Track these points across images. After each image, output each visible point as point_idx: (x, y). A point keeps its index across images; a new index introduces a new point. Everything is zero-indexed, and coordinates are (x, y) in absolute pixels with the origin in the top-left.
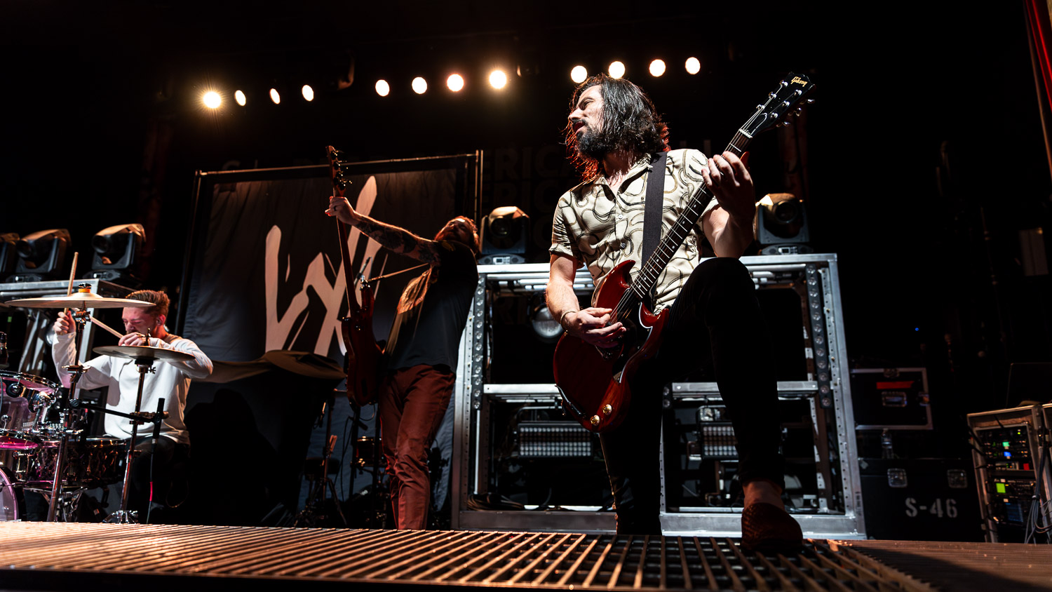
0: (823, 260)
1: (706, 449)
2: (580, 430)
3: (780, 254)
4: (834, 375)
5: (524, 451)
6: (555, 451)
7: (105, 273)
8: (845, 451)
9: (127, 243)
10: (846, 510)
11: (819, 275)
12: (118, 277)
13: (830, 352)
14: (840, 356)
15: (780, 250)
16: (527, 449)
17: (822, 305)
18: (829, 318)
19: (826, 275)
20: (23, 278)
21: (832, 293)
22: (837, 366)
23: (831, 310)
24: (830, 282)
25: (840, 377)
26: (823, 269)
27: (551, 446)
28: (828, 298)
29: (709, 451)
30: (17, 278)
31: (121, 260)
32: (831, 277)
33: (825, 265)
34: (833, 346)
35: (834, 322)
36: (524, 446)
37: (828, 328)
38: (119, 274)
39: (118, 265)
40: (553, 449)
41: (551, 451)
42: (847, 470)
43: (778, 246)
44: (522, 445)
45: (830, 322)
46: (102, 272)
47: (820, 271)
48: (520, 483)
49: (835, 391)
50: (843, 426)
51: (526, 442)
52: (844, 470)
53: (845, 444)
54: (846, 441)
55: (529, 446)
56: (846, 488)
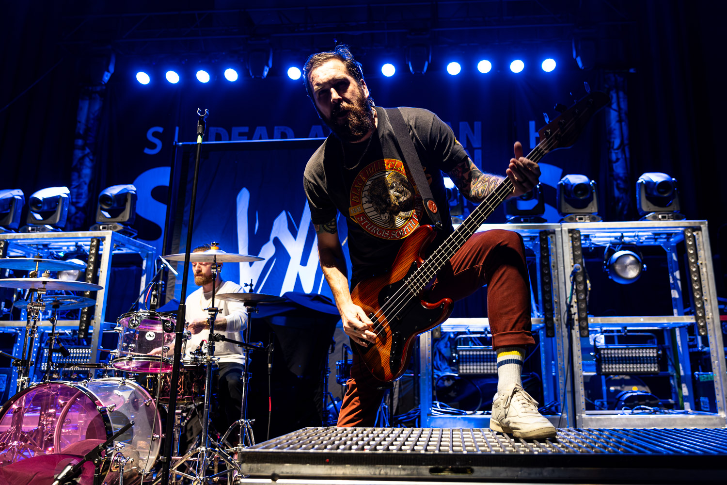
0: (697, 225)
1: (603, 367)
2: (492, 353)
3: (660, 220)
4: (707, 311)
5: (463, 369)
6: (487, 369)
7: (110, 226)
8: (717, 368)
9: (126, 200)
10: (719, 411)
11: (694, 237)
12: (122, 228)
13: (704, 294)
14: (712, 297)
15: (660, 216)
16: (465, 368)
17: (697, 259)
18: (702, 268)
19: (699, 237)
20: (35, 228)
21: (704, 250)
22: (709, 304)
23: (704, 263)
24: (703, 242)
25: (712, 313)
26: (697, 232)
27: (480, 366)
28: (701, 253)
30: (30, 228)
31: (122, 215)
32: (703, 238)
33: (699, 229)
34: (705, 290)
35: (707, 272)
36: (463, 366)
37: (702, 277)
38: (122, 226)
39: (119, 219)
40: (485, 367)
41: (480, 369)
42: (719, 382)
43: (658, 213)
44: (461, 364)
45: (703, 272)
46: (108, 225)
47: (695, 233)
48: (452, 394)
49: (709, 324)
50: (714, 349)
51: (464, 363)
52: (716, 381)
53: (716, 362)
54: (718, 360)
55: (466, 366)
56: (718, 395)
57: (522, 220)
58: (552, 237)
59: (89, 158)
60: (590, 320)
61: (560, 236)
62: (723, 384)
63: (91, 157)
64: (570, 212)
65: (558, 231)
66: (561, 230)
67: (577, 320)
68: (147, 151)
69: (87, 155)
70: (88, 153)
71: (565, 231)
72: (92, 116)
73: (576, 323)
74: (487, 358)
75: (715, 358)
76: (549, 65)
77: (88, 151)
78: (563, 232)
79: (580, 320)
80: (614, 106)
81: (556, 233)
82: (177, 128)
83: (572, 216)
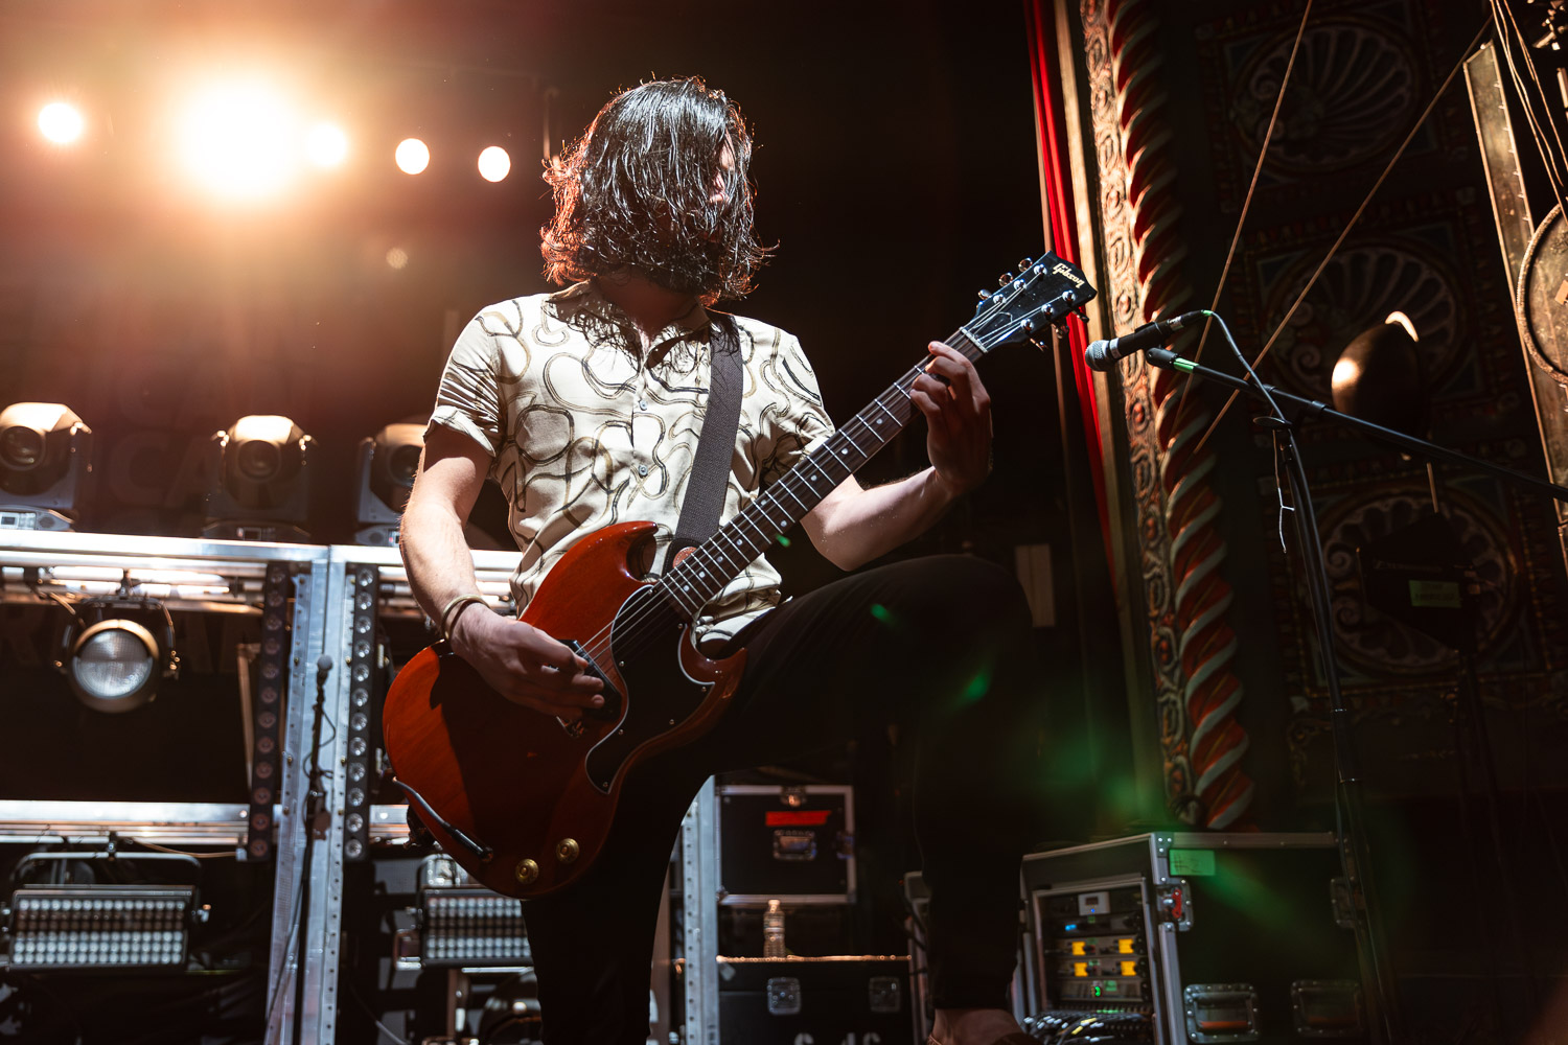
1: (432, 945)
5: (24, 953)
8: (696, 946)
16: (31, 948)
29: (437, 949)
36: (24, 943)
41: (88, 953)
42: (697, 983)
44: (20, 939)
49: (689, 829)
50: (695, 897)
51: (31, 934)
52: (691, 983)
53: (696, 931)
54: (700, 926)
55: (36, 942)
56: (692, 1019)
57: (240, 532)
58: (302, 582)
60: (377, 815)
61: (322, 581)
62: (705, 992)
64: (380, 519)
65: (319, 566)
66: (329, 564)
67: (340, 814)
71: (337, 566)
73: (337, 821)
74: (101, 920)
75: (695, 921)
78: (332, 569)
79: (349, 811)
81: (314, 570)
83: (379, 530)
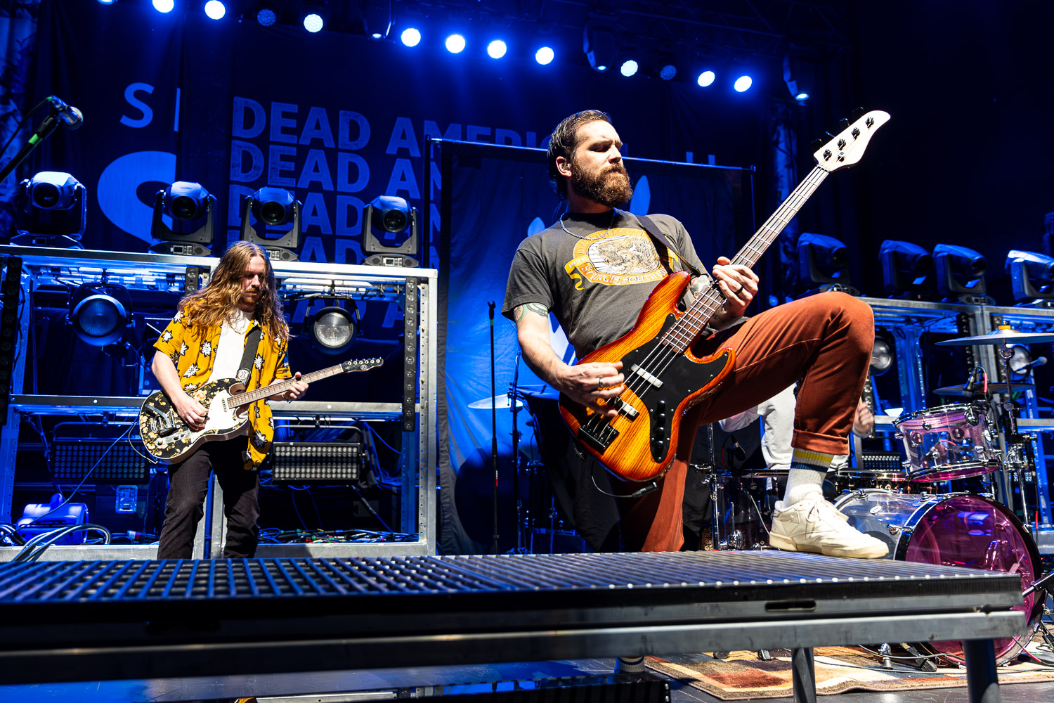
59: (15, 119)
63: (20, 119)
68: (126, 120)
69: (13, 114)
70: (15, 111)
72: (18, 47)
76: (743, 84)
77: (13, 106)
80: (782, 146)
82: (179, 90)
